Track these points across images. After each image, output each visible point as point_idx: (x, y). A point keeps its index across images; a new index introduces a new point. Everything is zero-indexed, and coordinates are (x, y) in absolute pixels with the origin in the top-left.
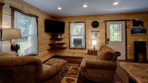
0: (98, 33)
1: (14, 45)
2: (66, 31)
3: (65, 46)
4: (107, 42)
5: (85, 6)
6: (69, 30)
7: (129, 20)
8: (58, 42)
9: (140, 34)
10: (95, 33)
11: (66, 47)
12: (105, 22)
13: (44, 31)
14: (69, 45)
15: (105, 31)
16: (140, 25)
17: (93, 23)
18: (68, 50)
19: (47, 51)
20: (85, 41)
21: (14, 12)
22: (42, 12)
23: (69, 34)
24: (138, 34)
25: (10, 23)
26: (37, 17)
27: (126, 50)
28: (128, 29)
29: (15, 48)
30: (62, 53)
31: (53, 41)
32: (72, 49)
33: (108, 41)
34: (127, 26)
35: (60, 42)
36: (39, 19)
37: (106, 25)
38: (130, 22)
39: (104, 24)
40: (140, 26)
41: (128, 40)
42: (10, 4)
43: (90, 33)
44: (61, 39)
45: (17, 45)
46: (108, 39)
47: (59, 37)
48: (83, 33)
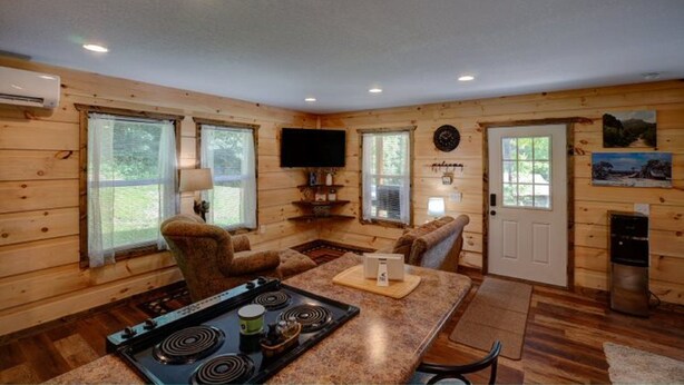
0: (457, 172)
1: (199, 202)
2: (351, 159)
3: (347, 211)
4: (491, 209)
5: (375, 91)
6: (361, 158)
7: (585, 121)
8: (324, 197)
9: (640, 183)
10: (444, 169)
11: (350, 214)
12: (484, 127)
13: (278, 163)
14: (361, 208)
15: (480, 164)
16: (640, 142)
17: (437, 133)
18: (355, 225)
19: (287, 224)
20: (411, 201)
21: (200, 129)
22: (272, 110)
23: (361, 172)
24: (628, 181)
25: (195, 153)
26: (254, 128)
27: (571, 246)
28: (578, 159)
29: (201, 209)
30: (339, 234)
31: (309, 192)
32: (367, 222)
33: (493, 204)
34: (577, 144)
35: (332, 197)
36: (261, 132)
37: (486, 139)
38: (589, 127)
39: (480, 135)
40: (639, 147)
41: (578, 205)
42: (195, 112)
43: (428, 172)
44: (335, 188)
45: (204, 202)
46: (493, 196)
47: (329, 182)
48: (404, 170)
